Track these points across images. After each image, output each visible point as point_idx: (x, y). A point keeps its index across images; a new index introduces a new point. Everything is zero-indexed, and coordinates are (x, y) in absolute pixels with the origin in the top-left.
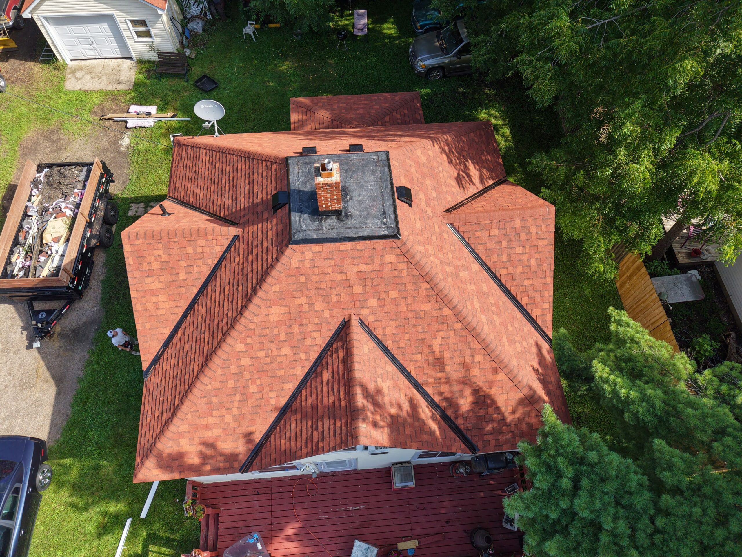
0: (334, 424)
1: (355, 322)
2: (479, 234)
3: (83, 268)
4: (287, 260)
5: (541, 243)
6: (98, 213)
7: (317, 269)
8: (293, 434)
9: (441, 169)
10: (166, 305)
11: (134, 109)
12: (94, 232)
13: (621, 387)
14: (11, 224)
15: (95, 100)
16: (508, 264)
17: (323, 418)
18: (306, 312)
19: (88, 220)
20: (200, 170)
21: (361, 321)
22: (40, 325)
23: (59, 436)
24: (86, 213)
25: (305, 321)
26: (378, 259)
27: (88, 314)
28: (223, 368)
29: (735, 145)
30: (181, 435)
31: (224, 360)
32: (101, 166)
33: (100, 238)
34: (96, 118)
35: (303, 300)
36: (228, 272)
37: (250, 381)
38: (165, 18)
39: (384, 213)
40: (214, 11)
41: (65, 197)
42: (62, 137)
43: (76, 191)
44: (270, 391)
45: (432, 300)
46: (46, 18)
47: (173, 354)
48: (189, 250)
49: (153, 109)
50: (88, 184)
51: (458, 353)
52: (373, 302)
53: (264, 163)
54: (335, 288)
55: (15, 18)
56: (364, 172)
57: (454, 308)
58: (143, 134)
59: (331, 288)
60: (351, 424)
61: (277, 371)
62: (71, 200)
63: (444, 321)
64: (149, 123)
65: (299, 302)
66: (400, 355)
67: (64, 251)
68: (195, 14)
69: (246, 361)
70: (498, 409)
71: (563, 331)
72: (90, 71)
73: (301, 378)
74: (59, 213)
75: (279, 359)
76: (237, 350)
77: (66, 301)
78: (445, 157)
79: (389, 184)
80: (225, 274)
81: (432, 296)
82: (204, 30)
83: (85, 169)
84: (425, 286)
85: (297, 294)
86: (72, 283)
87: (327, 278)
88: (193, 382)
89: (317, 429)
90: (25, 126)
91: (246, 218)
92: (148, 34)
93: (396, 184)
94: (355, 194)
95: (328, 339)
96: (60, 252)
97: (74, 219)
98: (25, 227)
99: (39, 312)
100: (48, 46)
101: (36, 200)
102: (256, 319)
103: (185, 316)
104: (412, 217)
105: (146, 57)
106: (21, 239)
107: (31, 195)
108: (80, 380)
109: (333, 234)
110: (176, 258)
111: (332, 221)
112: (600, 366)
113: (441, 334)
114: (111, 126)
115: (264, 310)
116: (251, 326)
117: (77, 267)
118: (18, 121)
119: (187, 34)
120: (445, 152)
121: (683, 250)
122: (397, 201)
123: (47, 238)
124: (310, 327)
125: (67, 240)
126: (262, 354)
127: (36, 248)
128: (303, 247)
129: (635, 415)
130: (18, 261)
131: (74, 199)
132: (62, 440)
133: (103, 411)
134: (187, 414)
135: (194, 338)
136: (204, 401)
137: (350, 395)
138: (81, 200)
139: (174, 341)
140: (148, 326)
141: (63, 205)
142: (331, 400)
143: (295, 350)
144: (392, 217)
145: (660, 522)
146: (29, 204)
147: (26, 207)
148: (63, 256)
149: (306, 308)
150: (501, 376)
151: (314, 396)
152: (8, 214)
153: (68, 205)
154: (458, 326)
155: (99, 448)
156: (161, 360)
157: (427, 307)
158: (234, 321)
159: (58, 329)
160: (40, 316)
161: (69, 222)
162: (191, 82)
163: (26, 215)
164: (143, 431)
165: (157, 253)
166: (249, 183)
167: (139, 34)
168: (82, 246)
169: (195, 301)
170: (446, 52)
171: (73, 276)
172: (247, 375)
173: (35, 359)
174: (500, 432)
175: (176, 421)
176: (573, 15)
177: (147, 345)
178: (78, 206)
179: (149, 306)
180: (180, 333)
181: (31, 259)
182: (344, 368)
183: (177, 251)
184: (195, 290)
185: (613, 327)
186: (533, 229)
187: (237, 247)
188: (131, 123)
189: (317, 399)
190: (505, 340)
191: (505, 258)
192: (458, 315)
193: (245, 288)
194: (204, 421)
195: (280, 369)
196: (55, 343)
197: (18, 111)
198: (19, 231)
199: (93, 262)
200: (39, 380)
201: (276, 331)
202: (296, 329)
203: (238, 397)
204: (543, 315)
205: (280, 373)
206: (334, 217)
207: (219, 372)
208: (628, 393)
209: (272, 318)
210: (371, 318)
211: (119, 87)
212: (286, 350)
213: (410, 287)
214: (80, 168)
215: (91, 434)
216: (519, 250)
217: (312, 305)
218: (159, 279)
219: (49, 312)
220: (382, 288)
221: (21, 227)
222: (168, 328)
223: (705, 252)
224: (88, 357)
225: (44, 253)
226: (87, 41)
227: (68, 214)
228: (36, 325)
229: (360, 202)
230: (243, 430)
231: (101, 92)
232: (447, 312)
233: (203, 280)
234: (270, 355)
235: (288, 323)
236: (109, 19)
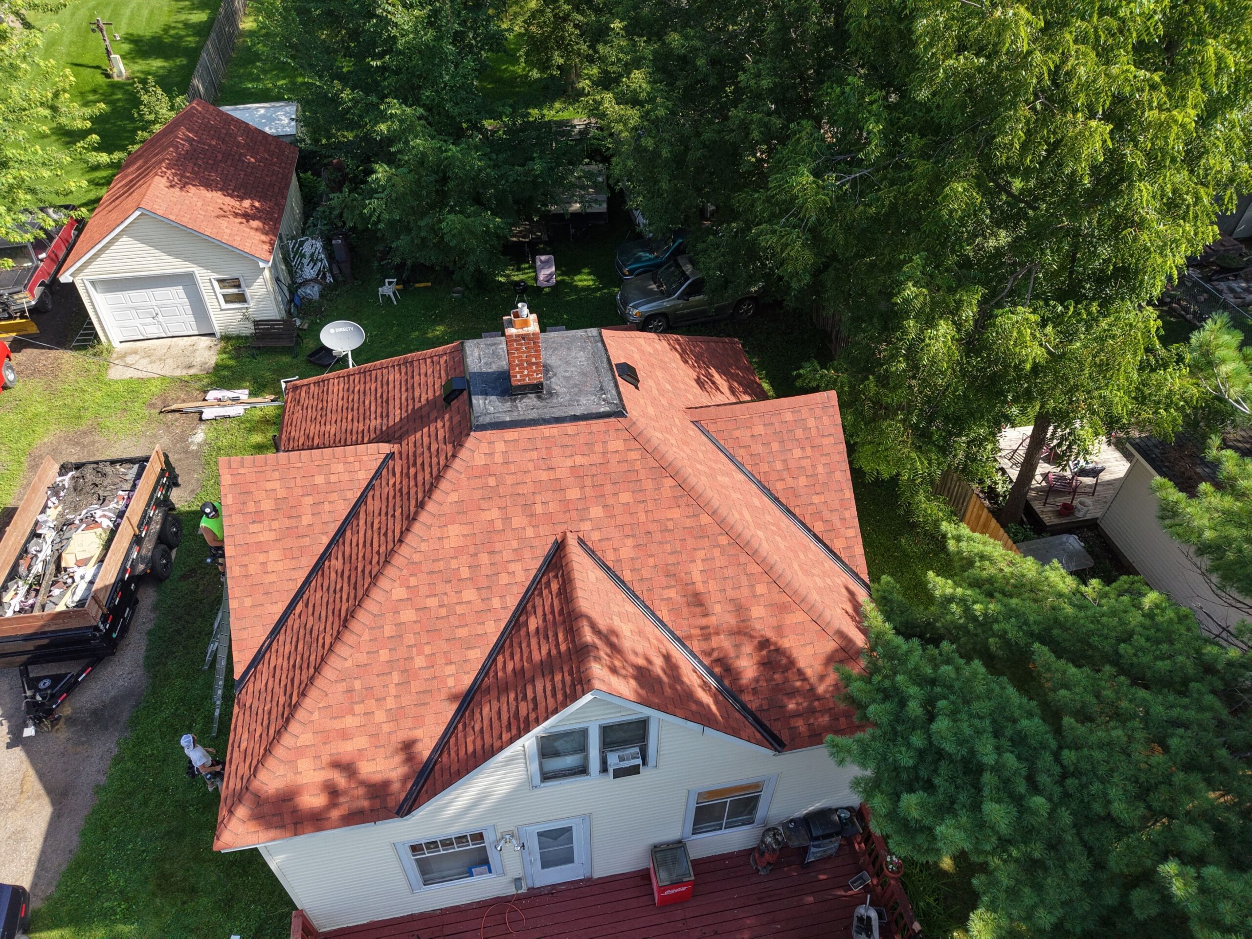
0: (552, 680)
1: (572, 541)
2: (737, 433)
3: (123, 604)
4: (469, 453)
5: (825, 441)
6: (152, 527)
7: (512, 466)
8: (486, 722)
9: (674, 365)
10: (279, 566)
11: (212, 395)
12: (144, 552)
13: (975, 602)
14: (10, 543)
15: (153, 389)
16: (785, 474)
17: (533, 680)
18: (499, 531)
19: (137, 532)
20: (330, 404)
21: (582, 542)
22: (39, 698)
23: (53, 889)
24: (136, 520)
25: (498, 547)
26: (599, 448)
27: (120, 683)
28: (372, 628)
29: (1054, 307)
30: (300, 752)
31: (375, 616)
32: (163, 459)
33: (151, 562)
34: (153, 411)
35: (495, 514)
36: (377, 502)
37: (414, 649)
38: (267, 273)
39: (601, 389)
40: (336, 271)
41: (103, 501)
42: (97, 438)
43: (120, 493)
44: (447, 664)
45: (682, 502)
46: (93, 283)
47: (288, 640)
48: (319, 479)
49: (243, 394)
50: (141, 483)
51: (730, 581)
52: (596, 512)
53: (428, 361)
54: (540, 493)
55: (41, 296)
56: (569, 349)
57: (715, 512)
58: (227, 426)
59: (534, 493)
60: (578, 668)
61: (457, 631)
62: (111, 507)
63: (701, 533)
64: (237, 410)
65: (487, 516)
66: (645, 593)
67: (95, 576)
68: (309, 277)
69: (408, 615)
70: (800, 673)
71: (885, 578)
72: (148, 354)
73: (495, 640)
74: (92, 522)
75: (459, 609)
76: (395, 597)
77: (87, 661)
78: (678, 356)
79: (605, 360)
80: (373, 505)
81: (681, 497)
82: (321, 296)
83: (136, 466)
84: (669, 482)
85: (484, 505)
86: (104, 623)
87: (528, 479)
88: (322, 659)
89: (525, 697)
90: (39, 430)
91: (405, 429)
92: (241, 298)
93: (614, 362)
94: (560, 371)
95: (533, 573)
96: (88, 578)
97: (113, 533)
98: (32, 549)
99: (39, 679)
100: (91, 323)
101: (52, 514)
102: (424, 547)
103: (307, 582)
104: (642, 401)
105: (234, 330)
106: (22, 570)
107: (46, 507)
108: (98, 789)
109: (533, 415)
110: (299, 491)
111: (531, 400)
112: (940, 580)
113: (701, 554)
114: (176, 420)
115: (435, 532)
116: (416, 558)
117: (113, 599)
118: (29, 424)
119: (297, 301)
120: (676, 350)
121: (1048, 508)
122: (619, 379)
123: (68, 561)
124: (507, 555)
125: (101, 561)
126: (433, 602)
127: (47, 577)
128: (490, 434)
129: (1003, 635)
130: (13, 602)
131: (115, 505)
132: (56, 896)
133: (137, 836)
134: (312, 713)
135: (324, 604)
136: (341, 687)
137: (572, 632)
138: (127, 506)
139: (290, 622)
140: (248, 602)
141: (99, 513)
142: (544, 652)
143: (485, 594)
144: (614, 392)
145: (1069, 756)
146: (41, 518)
147: (37, 523)
148: (92, 582)
149: (499, 525)
150: (798, 617)
151: (517, 657)
152: (8, 529)
153: (106, 513)
154: (723, 540)
155: (127, 900)
156: (267, 656)
157: (676, 514)
158: (390, 554)
159: (67, 710)
160: (41, 685)
161: (105, 537)
162: (301, 358)
163: (35, 535)
164: (233, 767)
165: (270, 485)
166: (407, 390)
167: (228, 299)
168: (123, 569)
169: (325, 556)
170: (669, 294)
171: (106, 611)
172: (410, 639)
173: (22, 762)
174: (812, 711)
175: (294, 727)
176: (817, 174)
177: (245, 634)
178: (121, 515)
179: (252, 569)
180: (300, 607)
181: (36, 596)
182: (561, 603)
183: (299, 482)
184: (326, 540)
185: (951, 545)
186: (811, 423)
187: (391, 467)
188: (208, 414)
189: (522, 659)
190: (796, 567)
191: (779, 466)
192: (722, 523)
193: (405, 509)
194: (338, 724)
195: (460, 626)
196: (59, 734)
197: (32, 410)
198: (20, 557)
199: (137, 602)
200: (25, 796)
201: (454, 564)
202: (484, 558)
203: (396, 677)
204: (849, 547)
205: (462, 632)
206: (533, 396)
207: (366, 636)
208: (987, 608)
209: (447, 544)
210: (596, 536)
211: (192, 371)
212: (470, 594)
213: (649, 485)
214: (128, 466)
215: (112, 877)
216: (797, 453)
217: (506, 520)
218: (270, 526)
219: (56, 679)
220: (609, 489)
221: (25, 551)
222: (280, 604)
223: (1079, 506)
224: (116, 751)
225: (60, 584)
226: (149, 313)
227: (104, 525)
228: (33, 697)
229: (567, 379)
230: (403, 735)
231: (163, 378)
232: (705, 519)
233: (339, 524)
234: (446, 602)
235: (472, 549)
236: (187, 281)
